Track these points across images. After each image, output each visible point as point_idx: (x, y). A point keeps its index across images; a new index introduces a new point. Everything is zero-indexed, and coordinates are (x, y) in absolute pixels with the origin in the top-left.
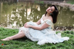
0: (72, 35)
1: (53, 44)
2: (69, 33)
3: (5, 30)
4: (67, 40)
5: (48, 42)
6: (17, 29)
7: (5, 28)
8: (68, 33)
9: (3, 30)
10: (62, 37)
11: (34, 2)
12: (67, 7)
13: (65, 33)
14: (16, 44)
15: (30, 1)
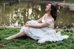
0: (71, 33)
1: (53, 42)
2: (69, 32)
3: (7, 29)
4: (67, 39)
5: (48, 41)
6: (18, 28)
7: (8, 27)
8: (67, 31)
9: (6, 29)
10: (62, 35)
11: (35, 2)
12: (67, 6)
13: (65, 31)
14: (18, 42)
15: (32, 2)
